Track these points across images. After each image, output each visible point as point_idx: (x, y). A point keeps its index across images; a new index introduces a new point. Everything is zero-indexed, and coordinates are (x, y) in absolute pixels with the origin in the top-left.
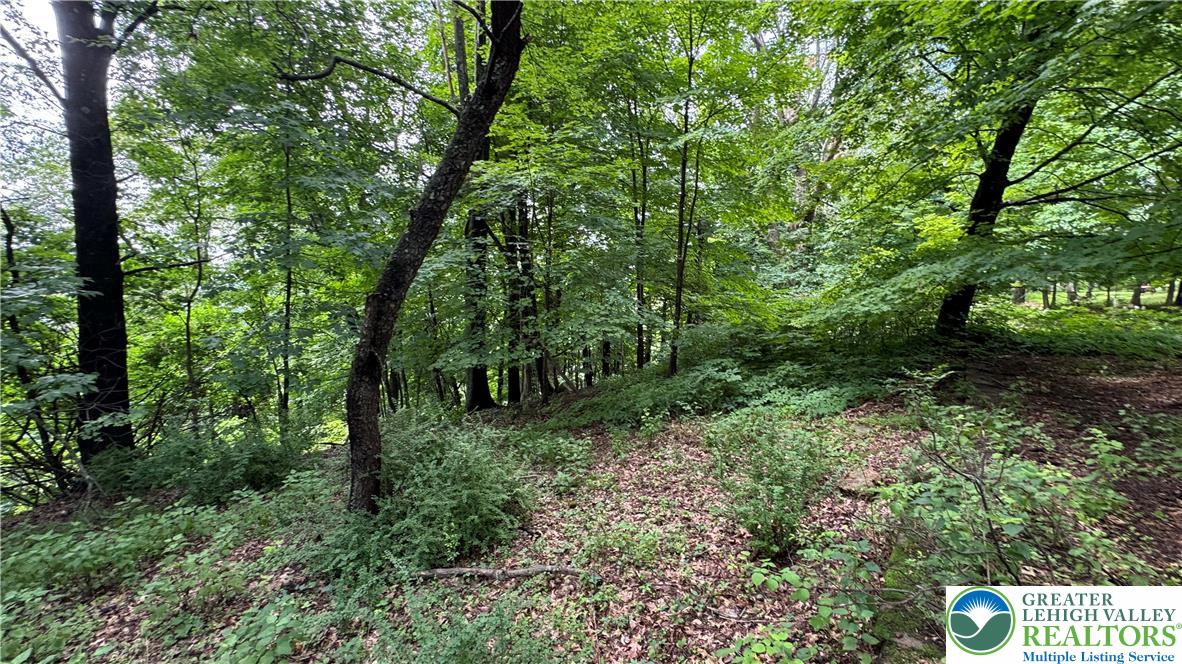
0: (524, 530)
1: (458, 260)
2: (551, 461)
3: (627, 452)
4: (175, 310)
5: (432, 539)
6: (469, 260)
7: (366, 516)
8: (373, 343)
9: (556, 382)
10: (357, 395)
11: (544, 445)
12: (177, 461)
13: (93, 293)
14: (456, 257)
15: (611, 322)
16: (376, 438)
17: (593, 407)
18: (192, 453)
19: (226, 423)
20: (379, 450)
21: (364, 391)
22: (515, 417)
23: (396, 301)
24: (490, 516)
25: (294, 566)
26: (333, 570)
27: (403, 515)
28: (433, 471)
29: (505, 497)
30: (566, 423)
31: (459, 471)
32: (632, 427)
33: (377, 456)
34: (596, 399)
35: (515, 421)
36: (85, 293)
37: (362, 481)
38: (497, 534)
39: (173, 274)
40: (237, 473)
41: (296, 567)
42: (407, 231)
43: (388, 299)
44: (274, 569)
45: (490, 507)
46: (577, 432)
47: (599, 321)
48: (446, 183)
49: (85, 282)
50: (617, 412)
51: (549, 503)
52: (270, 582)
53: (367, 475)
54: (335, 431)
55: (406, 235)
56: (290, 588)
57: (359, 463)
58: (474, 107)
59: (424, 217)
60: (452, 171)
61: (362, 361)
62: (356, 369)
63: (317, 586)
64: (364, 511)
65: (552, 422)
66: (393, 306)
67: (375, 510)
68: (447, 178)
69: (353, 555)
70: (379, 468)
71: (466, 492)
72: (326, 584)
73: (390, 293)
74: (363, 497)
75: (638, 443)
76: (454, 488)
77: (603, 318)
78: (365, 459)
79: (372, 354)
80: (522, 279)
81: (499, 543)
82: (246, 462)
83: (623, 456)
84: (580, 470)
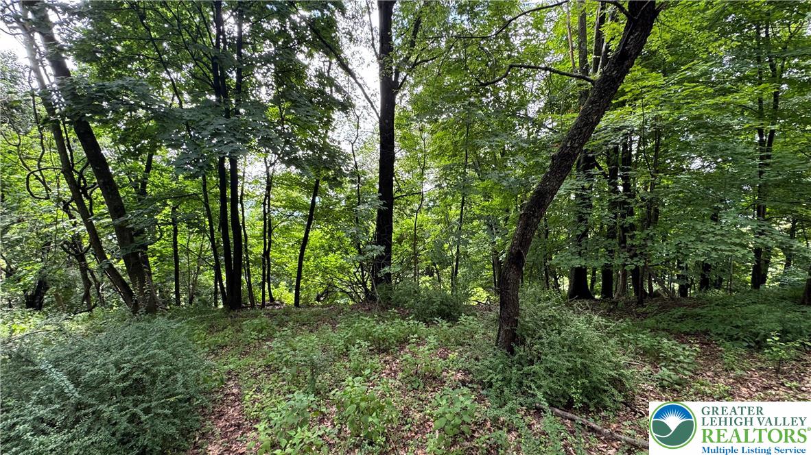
0: (627, 406)
1: (574, 187)
2: (654, 357)
3: (743, 370)
4: (409, 216)
5: (552, 385)
6: (584, 186)
7: (507, 354)
8: (521, 244)
9: (651, 288)
10: (508, 276)
11: (645, 339)
12: (409, 295)
13: (385, 208)
14: (572, 185)
15: (729, 241)
16: (516, 306)
17: (696, 317)
18: (416, 292)
19: (423, 278)
20: (517, 314)
21: (512, 275)
22: (611, 310)
23: (537, 217)
24: (599, 385)
25: (464, 371)
26: (488, 382)
27: (531, 362)
28: (555, 337)
29: (612, 373)
30: (666, 326)
31: (575, 342)
32: (749, 347)
33: (516, 318)
34: (698, 310)
35: (611, 314)
36: (382, 208)
37: (506, 331)
38: (602, 400)
39: (411, 198)
40: (435, 308)
41: (467, 372)
42: (548, 170)
43: (533, 216)
44: (455, 369)
45: (599, 378)
46: (681, 337)
47: (711, 239)
48: (580, 134)
49: (384, 203)
50: (729, 328)
51: (651, 391)
52: (453, 375)
53: (509, 328)
54: (478, 294)
55: (548, 173)
56: (464, 383)
57: (504, 319)
58: (608, 74)
59: (562, 160)
60: (586, 125)
61: (513, 255)
62: (509, 260)
63: (478, 388)
64: (505, 351)
65: (649, 322)
66: (535, 220)
67: (512, 352)
68: (581, 130)
69: (500, 377)
70: (517, 326)
71: (579, 361)
72: (483, 389)
73: (534, 212)
74: (505, 342)
75: (759, 364)
76: (570, 354)
77: (719, 237)
78: (509, 318)
79: (519, 251)
80: (629, 201)
81: (605, 408)
82: (439, 303)
83: (739, 372)
84: (687, 373)
